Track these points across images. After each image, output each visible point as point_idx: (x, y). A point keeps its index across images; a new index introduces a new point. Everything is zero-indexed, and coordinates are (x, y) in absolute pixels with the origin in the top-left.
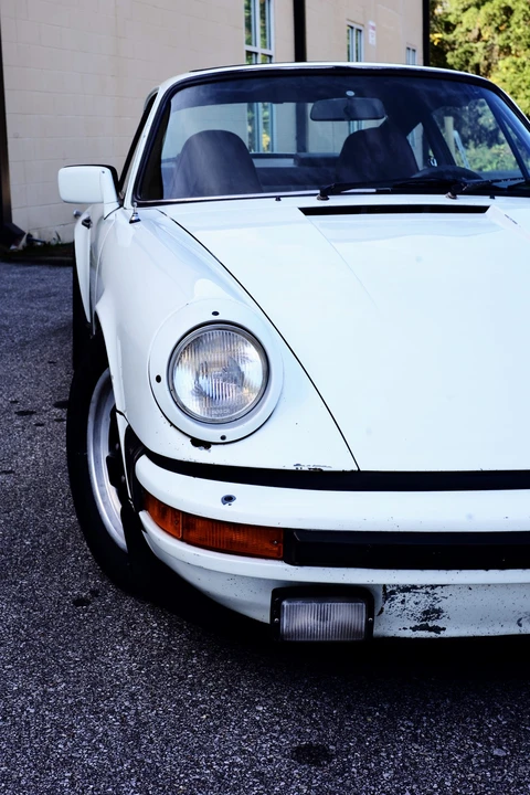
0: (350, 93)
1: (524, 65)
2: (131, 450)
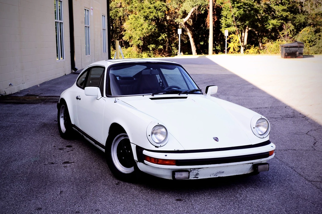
1: (138, 17)
2: (140, 149)
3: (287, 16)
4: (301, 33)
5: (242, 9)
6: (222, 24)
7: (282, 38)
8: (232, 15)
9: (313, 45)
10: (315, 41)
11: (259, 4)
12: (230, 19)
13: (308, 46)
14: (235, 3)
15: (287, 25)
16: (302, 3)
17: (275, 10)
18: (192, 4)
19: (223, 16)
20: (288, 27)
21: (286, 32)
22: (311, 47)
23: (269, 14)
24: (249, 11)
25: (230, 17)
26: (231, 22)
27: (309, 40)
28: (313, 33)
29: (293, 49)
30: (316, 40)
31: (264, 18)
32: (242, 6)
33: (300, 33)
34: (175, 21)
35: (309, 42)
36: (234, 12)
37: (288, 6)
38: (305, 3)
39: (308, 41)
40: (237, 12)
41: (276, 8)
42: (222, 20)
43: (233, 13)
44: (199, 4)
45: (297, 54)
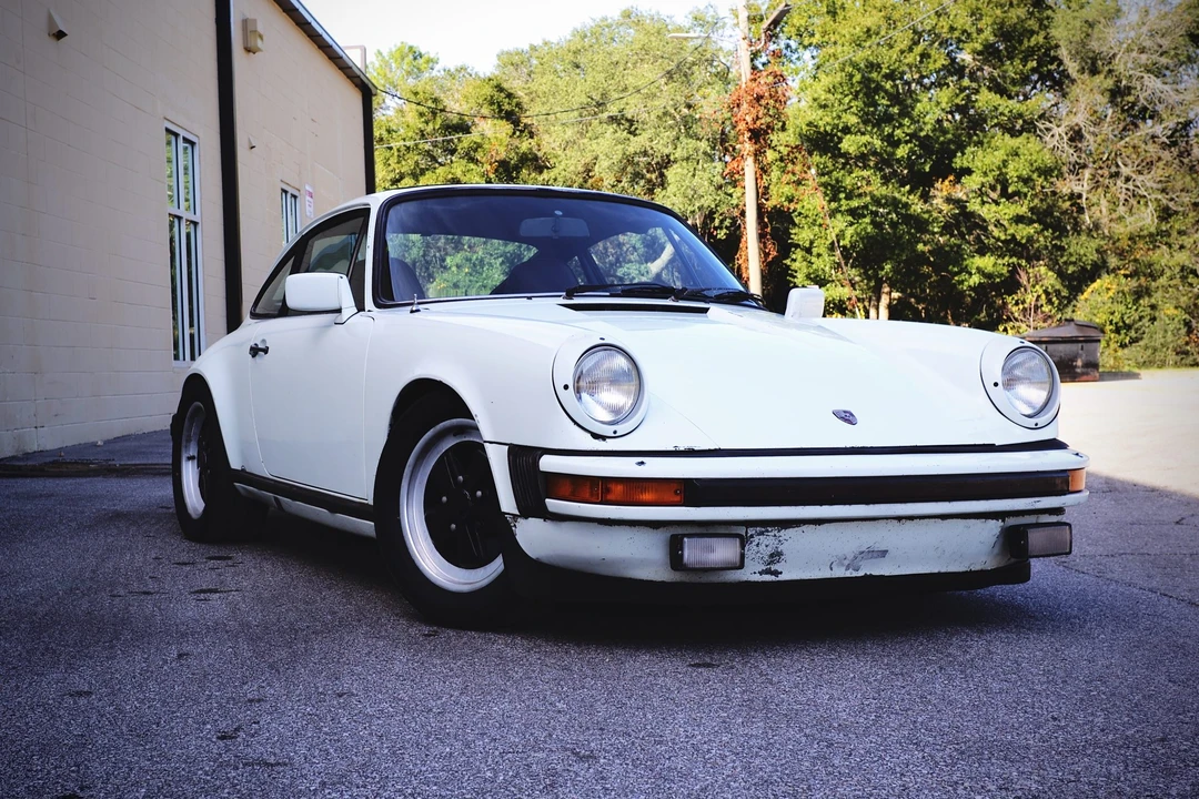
0: (559, 213)
2: (523, 458)
3: (1030, 239)
4: (1086, 300)
5: (867, 220)
6: (795, 277)
7: (1016, 320)
8: (833, 243)
9: (1130, 343)
10: (1136, 326)
11: (925, 202)
12: (826, 256)
13: (1113, 345)
14: (842, 195)
15: (1031, 271)
16: (1080, 196)
17: (985, 221)
18: (681, 206)
19: (797, 246)
20: (1036, 276)
21: (1030, 296)
22: (1126, 351)
23: (962, 236)
24: (893, 225)
25: (823, 250)
26: (827, 269)
27: (1116, 323)
28: (1129, 299)
29: (1061, 347)
30: (1140, 323)
31: (947, 249)
32: (865, 207)
33: (1081, 297)
34: (620, 272)
35: (1117, 331)
36: (837, 231)
37: (1032, 205)
38: (1090, 196)
39: (1113, 327)
40: (850, 231)
41: (988, 212)
42: (794, 260)
43: (834, 235)
44: (706, 205)
45: (1076, 366)
